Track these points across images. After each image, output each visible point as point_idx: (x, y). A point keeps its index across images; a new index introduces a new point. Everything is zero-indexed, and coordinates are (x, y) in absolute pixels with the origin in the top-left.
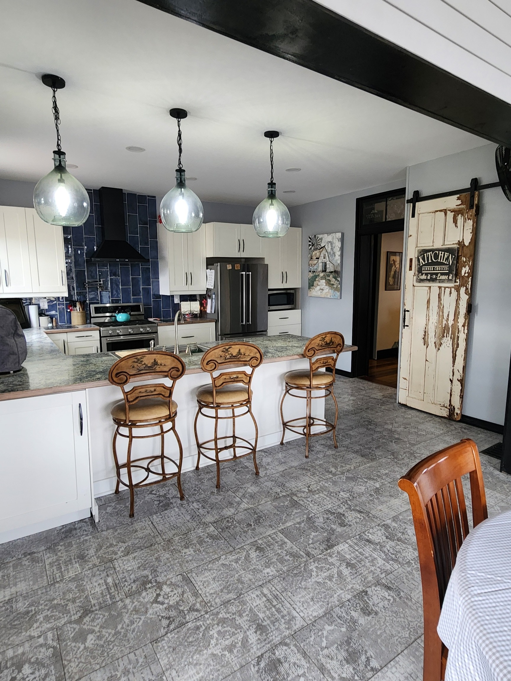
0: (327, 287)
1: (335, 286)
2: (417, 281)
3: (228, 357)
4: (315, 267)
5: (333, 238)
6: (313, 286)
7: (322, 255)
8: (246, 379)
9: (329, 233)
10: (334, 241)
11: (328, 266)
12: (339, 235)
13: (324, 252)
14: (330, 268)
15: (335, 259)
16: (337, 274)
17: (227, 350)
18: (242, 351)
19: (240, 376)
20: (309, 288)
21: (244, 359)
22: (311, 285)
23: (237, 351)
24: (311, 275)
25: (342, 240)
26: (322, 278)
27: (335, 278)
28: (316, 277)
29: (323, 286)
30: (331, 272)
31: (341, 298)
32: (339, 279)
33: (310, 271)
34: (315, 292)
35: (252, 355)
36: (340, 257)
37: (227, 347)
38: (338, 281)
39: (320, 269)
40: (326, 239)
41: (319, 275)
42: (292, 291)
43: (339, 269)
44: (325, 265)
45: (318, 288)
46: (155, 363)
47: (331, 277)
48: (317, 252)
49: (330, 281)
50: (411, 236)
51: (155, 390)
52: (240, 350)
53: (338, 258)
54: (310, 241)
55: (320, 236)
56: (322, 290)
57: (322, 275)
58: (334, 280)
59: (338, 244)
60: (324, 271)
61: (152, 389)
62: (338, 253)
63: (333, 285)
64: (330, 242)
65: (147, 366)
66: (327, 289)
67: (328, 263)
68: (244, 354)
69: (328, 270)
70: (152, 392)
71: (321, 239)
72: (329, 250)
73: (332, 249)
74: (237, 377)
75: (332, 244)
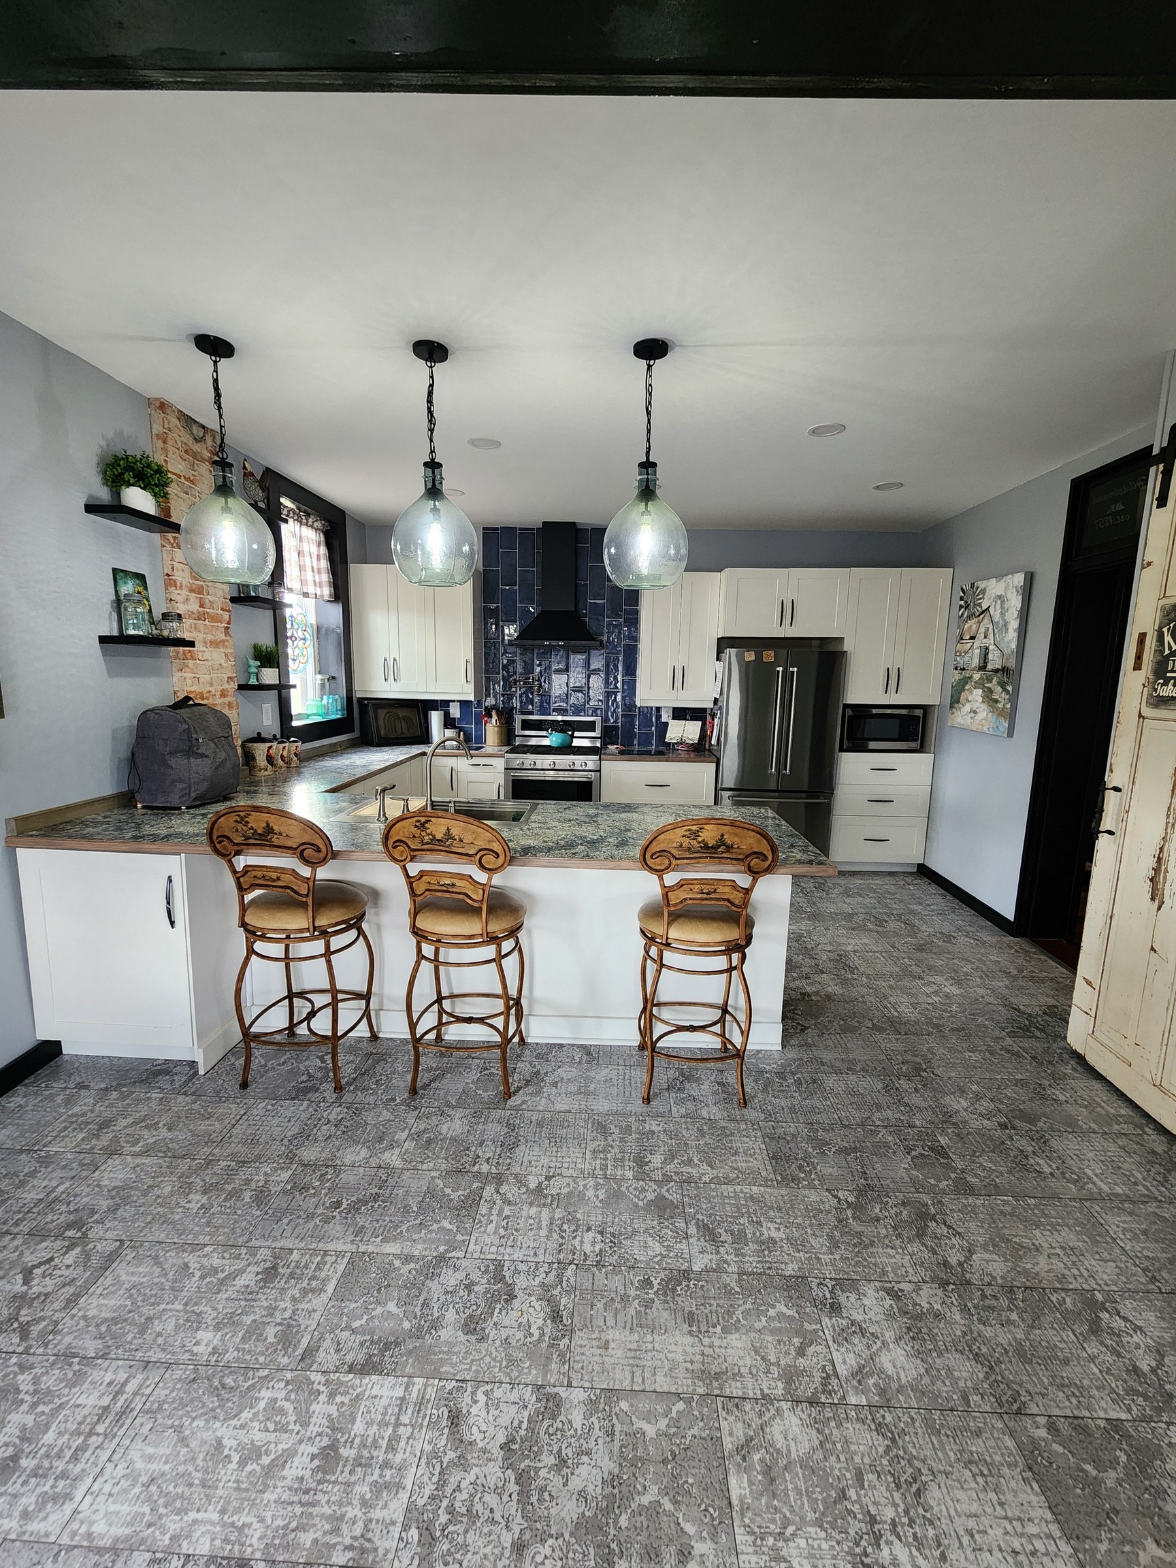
0: (984, 707)
1: (1000, 705)
2: (1149, 704)
4: (967, 659)
5: (1008, 588)
6: (958, 702)
7: (982, 630)
8: (475, 891)
9: (1000, 576)
10: (1010, 594)
11: (990, 656)
12: (1020, 579)
13: (986, 621)
14: (995, 661)
15: (1006, 639)
16: (1009, 674)
18: (454, 832)
19: (458, 883)
20: (952, 707)
22: (955, 701)
23: (444, 830)
24: (957, 676)
25: (1027, 590)
26: (977, 685)
27: (1002, 685)
28: (965, 680)
29: (978, 705)
30: (996, 671)
31: (1010, 735)
32: (1010, 688)
33: (956, 669)
34: (962, 718)
35: (481, 844)
36: (1016, 634)
37: (423, 820)
38: (1007, 692)
39: (975, 662)
40: (993, 588)
41: (971, 677)
42: (917, 713)
43: (1012, 663)
44: (986, 654)
45: (968, 707)
46: (269, 830)
47: (994, 684)
48: (972, 623)
49: (991, 691)
50: (1149, 563)
52: (448, 829)
53: (1012, 636)
54: (962, 598)
55: (982, 584)
56: (975, 712)
57: (977, 676)
58: (999, 689)
59: (1016, 602)
60: (983, 667)
62: (1014, 624)
63: (996, 701)
64: (1000, 597)
65: (255, 831)
66: (984, 712)
67: (991, 647)
68: (461, 840)
69: (990, 667)
70: (274, 880)
71: (984, 591)
72: (997, 617)
73: (1002, 614)
74: (453, 885)
75: (1003, 602)
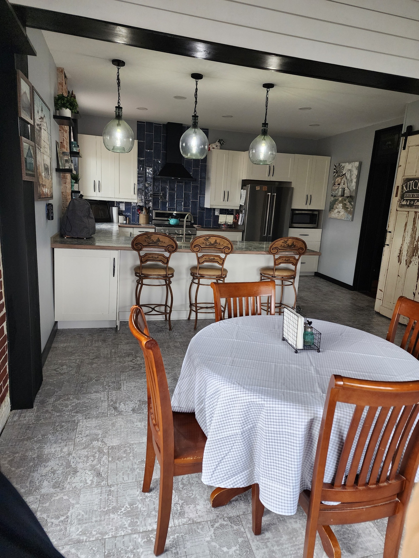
0: (343, 210)
1: (349, 210)
2: (399, 207)
3: (208, 244)
4: (336, 192)
5: (352, 167)
6: (333, 208)
7: (343, 182)
8: (221, 261)
9: (350, 162)
10: (353, 169)
11: (346, 192)
12: (357, 164)
13: (344, 179)
14: (347, 193)
15: (352, 186)
16: (352, 198)
17: (207, 239)
18: (218, 241)
19: (216, 258)
20: (330, 210)
21: (219, 247)
22: (332, 208)
23: (214, 240)
24: (332, 199)
25: (360, 169)
26: (341, 202)
27: (350, 202)
28: (335, 201)
29: (340, 209)
30: (348, 197)
31: (352, 220)
32: (353, 203)
33: (332, 196)
34: (334, 214)
35: (225, 245)
36: (355, 184)
37: (207, 237)
38: (352, 205)
39: (340, 193)
40: (347, 166)
41: (338, 199)
42: (316, 213)
43: (354, 194)
44: (344, 191)
45: (336, 210)
46: (158, 240)
47: (347, 202)
48: (339, 179)
49: (345, 204)
50: (400, 166)
51: (158, 257)
52: (216, 240)
53: (354, 184)
54: (335, 169)
55: (343, 165)
56: (339, 212)
57: (340, 199)
58: (349, 204)
59: (355, 172)
60: (343, 195)
61: (156, 256)
62: (355, 180)
63: (348, 208)
64: (350, 170)
65: (153, 241)
66: (343, 212)
67: (346, 188)
68: (219, 244)
69: (345, 195)
70: (156, 258)
71: (344, 167)
72: (348, 177)
73: (351, 176)
74: (214, 259)
75: (351, 172)
